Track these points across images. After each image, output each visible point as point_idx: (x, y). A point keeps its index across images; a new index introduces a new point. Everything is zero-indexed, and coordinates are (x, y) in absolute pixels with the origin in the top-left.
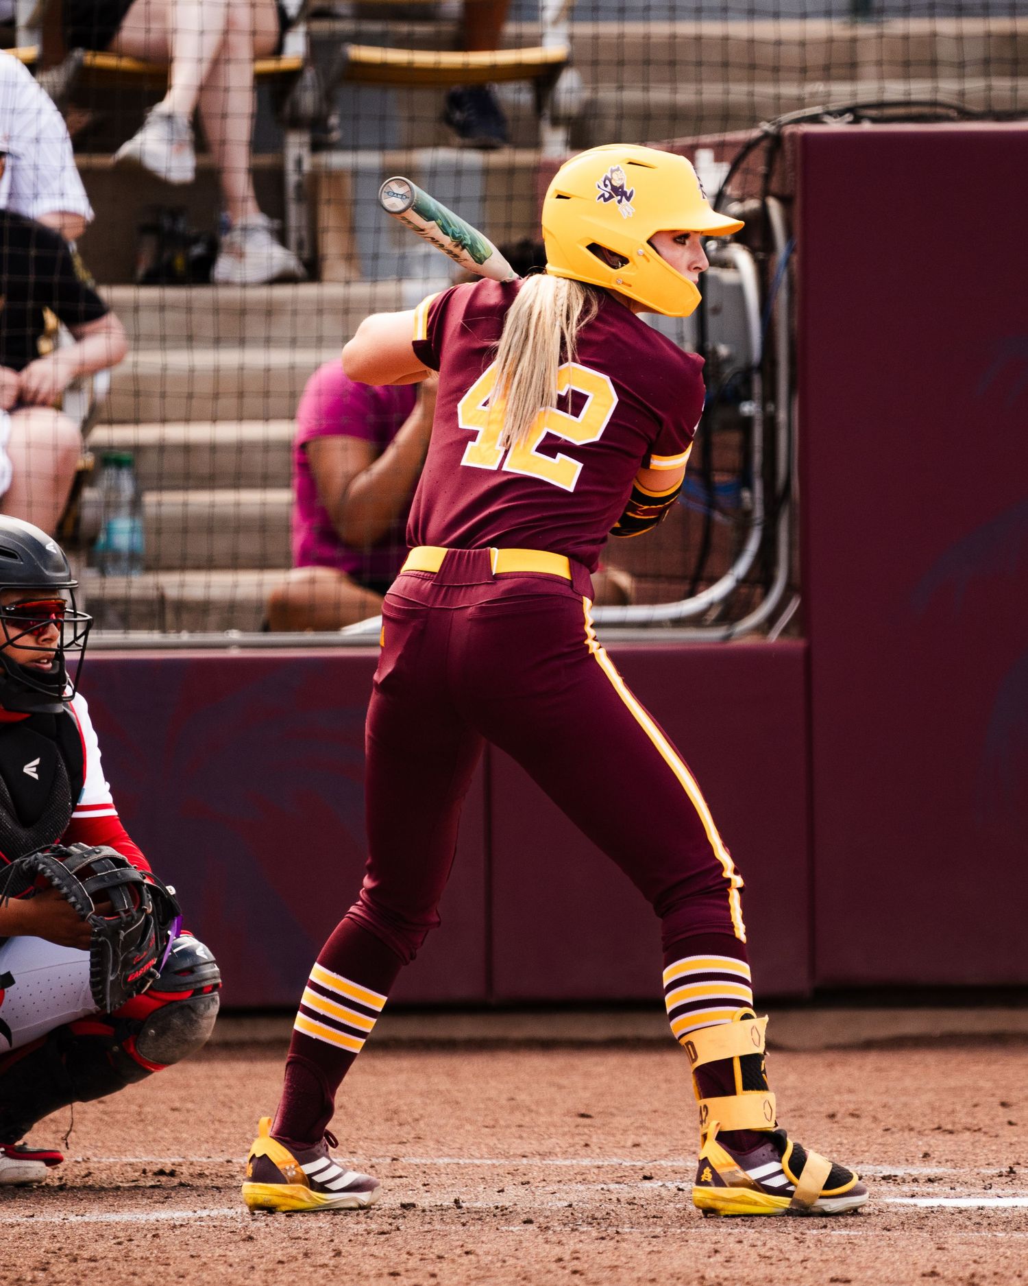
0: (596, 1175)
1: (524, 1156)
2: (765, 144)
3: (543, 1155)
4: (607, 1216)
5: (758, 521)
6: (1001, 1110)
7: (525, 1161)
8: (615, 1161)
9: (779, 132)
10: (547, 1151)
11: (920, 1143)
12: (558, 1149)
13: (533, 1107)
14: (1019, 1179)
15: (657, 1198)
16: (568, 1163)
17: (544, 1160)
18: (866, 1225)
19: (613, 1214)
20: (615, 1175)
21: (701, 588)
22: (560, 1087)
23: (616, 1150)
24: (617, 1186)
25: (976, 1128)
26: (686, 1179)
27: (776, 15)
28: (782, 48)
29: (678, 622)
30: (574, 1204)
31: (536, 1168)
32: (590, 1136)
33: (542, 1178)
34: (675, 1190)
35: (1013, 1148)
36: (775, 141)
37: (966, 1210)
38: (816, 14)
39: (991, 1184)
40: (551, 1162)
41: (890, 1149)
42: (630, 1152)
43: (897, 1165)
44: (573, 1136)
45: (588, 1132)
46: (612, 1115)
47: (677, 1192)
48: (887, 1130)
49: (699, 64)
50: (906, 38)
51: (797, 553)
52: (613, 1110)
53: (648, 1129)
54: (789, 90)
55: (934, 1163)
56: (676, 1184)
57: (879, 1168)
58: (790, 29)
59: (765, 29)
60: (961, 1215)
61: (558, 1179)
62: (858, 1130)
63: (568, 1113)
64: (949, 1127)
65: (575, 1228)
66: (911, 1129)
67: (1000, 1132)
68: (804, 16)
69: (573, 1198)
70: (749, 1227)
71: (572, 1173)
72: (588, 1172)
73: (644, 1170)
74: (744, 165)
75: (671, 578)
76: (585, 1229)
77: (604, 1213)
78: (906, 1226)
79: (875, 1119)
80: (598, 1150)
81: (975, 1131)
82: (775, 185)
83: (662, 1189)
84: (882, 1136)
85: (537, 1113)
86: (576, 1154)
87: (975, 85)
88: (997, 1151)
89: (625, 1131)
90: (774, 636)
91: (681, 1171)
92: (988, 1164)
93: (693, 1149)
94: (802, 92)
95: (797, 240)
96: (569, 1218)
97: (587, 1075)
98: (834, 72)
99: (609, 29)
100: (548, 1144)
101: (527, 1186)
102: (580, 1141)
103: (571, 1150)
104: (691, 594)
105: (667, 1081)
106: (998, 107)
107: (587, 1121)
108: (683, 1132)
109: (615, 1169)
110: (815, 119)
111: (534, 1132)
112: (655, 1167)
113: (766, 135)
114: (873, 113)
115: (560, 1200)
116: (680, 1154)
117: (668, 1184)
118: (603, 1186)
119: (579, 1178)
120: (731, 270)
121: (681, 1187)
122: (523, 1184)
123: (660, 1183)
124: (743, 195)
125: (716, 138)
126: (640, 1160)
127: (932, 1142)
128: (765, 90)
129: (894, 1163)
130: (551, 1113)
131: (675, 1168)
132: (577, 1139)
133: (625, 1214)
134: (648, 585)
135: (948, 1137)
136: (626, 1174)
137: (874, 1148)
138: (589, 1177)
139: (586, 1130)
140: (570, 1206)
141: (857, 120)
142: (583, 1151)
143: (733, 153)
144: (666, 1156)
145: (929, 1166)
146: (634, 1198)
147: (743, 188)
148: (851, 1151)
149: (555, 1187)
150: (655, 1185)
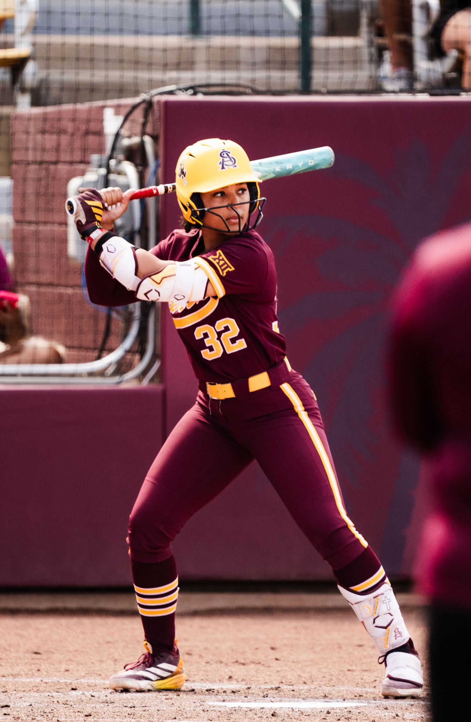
0: (45, 687)
1: (4, 676)
2: (143, 106)
3: (14, 676)
4: (52, 711)
5: (137, 318)
6: (271, 651)
7: (4, 679)
8: (55, 679)
9: (151, 100)
10: (16, 673)
11: (227, 670)
12: (22, 672)
13: (7, 648)
14: (283, 691)
15: (80, 701)
16: (28, 680)
17: (15, 678)
18: (198, 717)
19: (55, 710)
20: (55, 687)
21: (104, 354)
22: (22, 636)
23: (56, 673)
24: (57, 694)
25: (258, 662)
26: (95, 690)
27: (151, 34)
28: (154, 52)
29: (91, 374)
30: (33, 704)
31: (11, 683)
32: (40, 665)
33: (14, 689)
34: (90, 696)
35: (279, 673)
36: (149, 105)
37: (254, 709)
38: (172, 33)
39: (267, 695)
40: (19, 680)
41: (210, 674)
42: (64, 675)
43: (215, 683)
44: (31, 665)
45: (39, 663)
46: (52, 652)
47: (91, 697)
48: (207, 663)
49: (107, 61)
50: (223, 48)
51: (159, 337)
52: (53, 650)
53: (73, 661)
54: (157, 75)
55: (234, 682)
56: (90, 693)
57: (204, 685)
58: (158, 41)
59: (144, 41)
60: (251, 712)
61: (24, 689)
62: (191, 662)
63: (27, 652)
64: (242, 661)
65: (34, 718)
66: (221, 662)
67: (272, 665)
68: (166, 34)
69: (32, 700)
70: (132, 718)
71: (31, 686)
72: (40, 685)
73: (72, 685)
74: (131, 118)
75: (87, 349)
76: (40, 719)
77: (50, 710)
78: (220, 718)
79: (201, 656)
80: (45, 673)
81: (257, 664)
82: (149, 129)
83: (83, 696)
84: (205, 666)
85: (10, 651)
86: (33, 675)
87: (261, 75)
88: (270, 676)
89: (60, 662)
90: (145, 383)
91: (93, 685)
92: (265, 683)
93: (99, 673)
94: (165, 77)
95: (161, 160)
96: (31, 712)
97: (37, 629)
98: (182, 66)
99: (56, 39)
100: (16, 670)
101: (6, 693)
102: (35, 667)
103: (30, 673)
104: (99, 358)
105: (83, 633)
106: (274, 88)
107: (38, 656)
108: (93, 663)
109: (55, 684)
110: (171, 93)
111: (8, 662)
112: (78, 683)
113: (144, 101)
114: (204, 90)
115: (25, 702)
116: (91, 676)
117: (86, 693)
118: (49, 694)
119: (35, 689)
120: (123, 176)
121: (93, 695)
122: (3, 692)
123: (81, 692)
124: (131, 134)
125: (115, 102)
126: (69, 679)
127: (233, 670)
128: (144, 75)
129: (213, 682)
130: (17, 651)
131: (89, 684)
132: (33, 667)
133: (62, 710)
134: (75, 353)
135: (242, 667)
136: (62, 687)
137: (201, 673)
138: (41, 689)
139: (38, 661)
140: (31, 705)
141: (195, 94)
142: (36, 674)
143: (125, 111)
144: (84, 677)
145: (232, 683)
146: (67, 701)
147: (132, 130)
148: (188, 675)
149: (21, 694)
150: (78, 693)
